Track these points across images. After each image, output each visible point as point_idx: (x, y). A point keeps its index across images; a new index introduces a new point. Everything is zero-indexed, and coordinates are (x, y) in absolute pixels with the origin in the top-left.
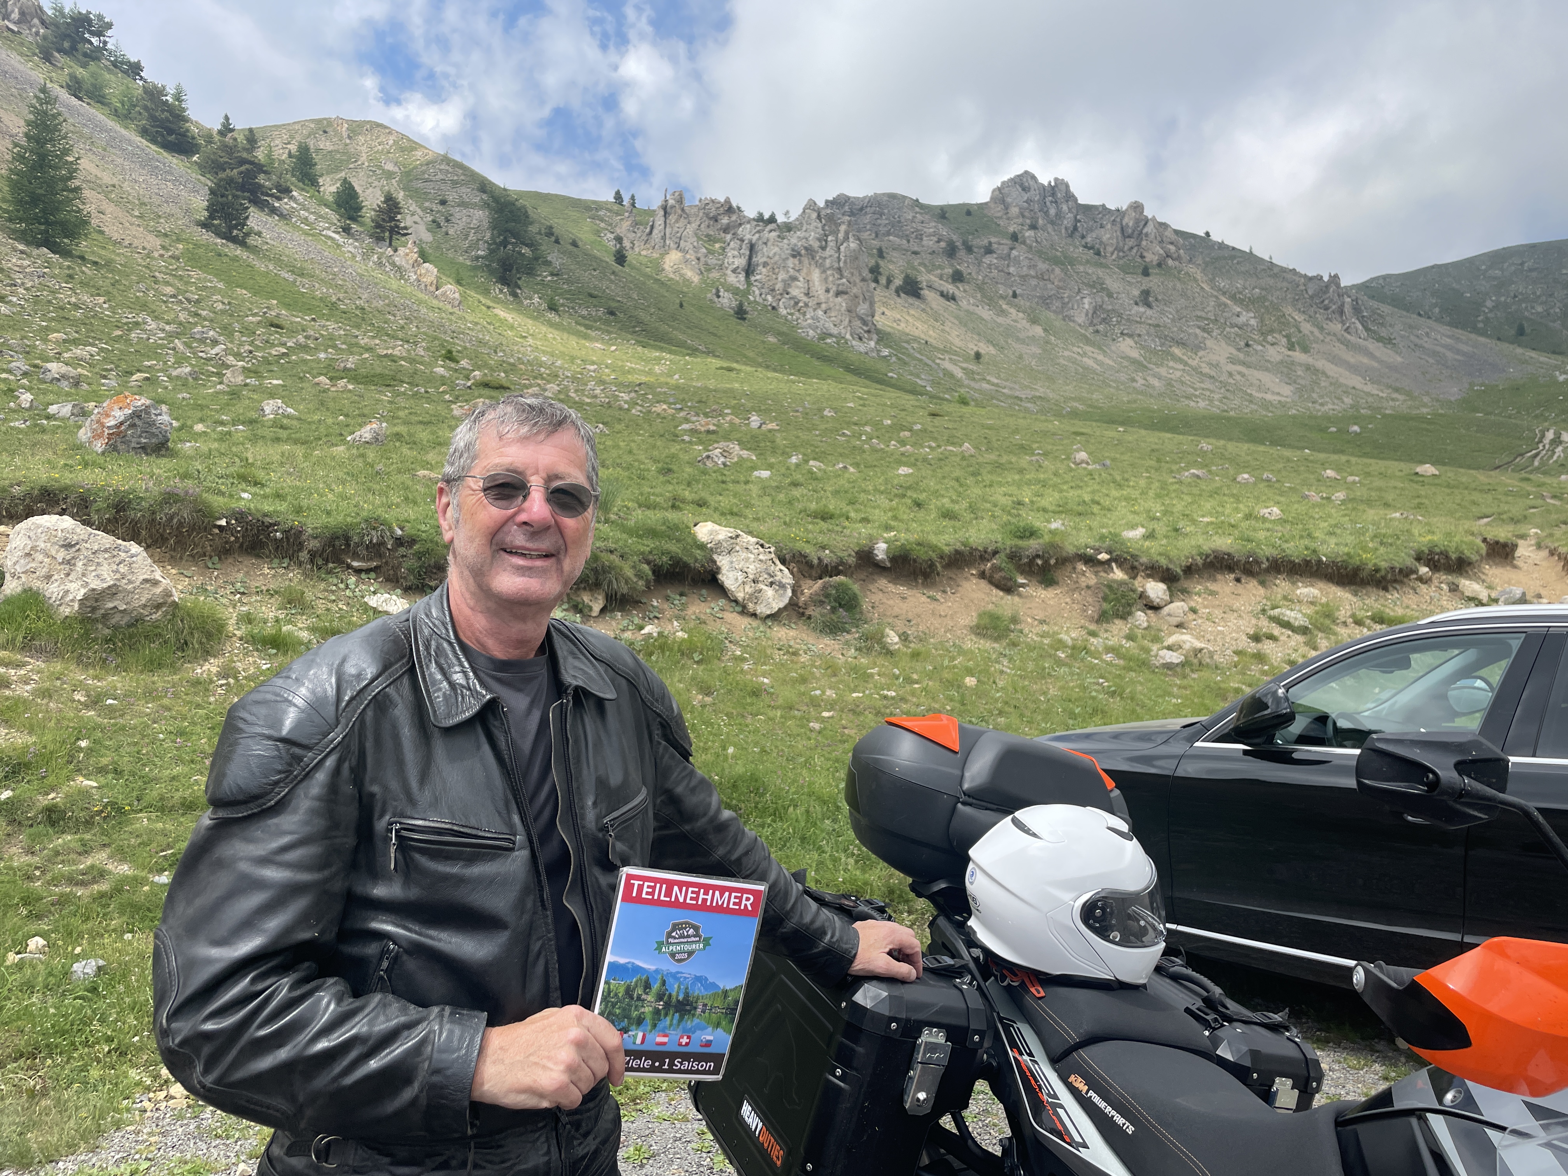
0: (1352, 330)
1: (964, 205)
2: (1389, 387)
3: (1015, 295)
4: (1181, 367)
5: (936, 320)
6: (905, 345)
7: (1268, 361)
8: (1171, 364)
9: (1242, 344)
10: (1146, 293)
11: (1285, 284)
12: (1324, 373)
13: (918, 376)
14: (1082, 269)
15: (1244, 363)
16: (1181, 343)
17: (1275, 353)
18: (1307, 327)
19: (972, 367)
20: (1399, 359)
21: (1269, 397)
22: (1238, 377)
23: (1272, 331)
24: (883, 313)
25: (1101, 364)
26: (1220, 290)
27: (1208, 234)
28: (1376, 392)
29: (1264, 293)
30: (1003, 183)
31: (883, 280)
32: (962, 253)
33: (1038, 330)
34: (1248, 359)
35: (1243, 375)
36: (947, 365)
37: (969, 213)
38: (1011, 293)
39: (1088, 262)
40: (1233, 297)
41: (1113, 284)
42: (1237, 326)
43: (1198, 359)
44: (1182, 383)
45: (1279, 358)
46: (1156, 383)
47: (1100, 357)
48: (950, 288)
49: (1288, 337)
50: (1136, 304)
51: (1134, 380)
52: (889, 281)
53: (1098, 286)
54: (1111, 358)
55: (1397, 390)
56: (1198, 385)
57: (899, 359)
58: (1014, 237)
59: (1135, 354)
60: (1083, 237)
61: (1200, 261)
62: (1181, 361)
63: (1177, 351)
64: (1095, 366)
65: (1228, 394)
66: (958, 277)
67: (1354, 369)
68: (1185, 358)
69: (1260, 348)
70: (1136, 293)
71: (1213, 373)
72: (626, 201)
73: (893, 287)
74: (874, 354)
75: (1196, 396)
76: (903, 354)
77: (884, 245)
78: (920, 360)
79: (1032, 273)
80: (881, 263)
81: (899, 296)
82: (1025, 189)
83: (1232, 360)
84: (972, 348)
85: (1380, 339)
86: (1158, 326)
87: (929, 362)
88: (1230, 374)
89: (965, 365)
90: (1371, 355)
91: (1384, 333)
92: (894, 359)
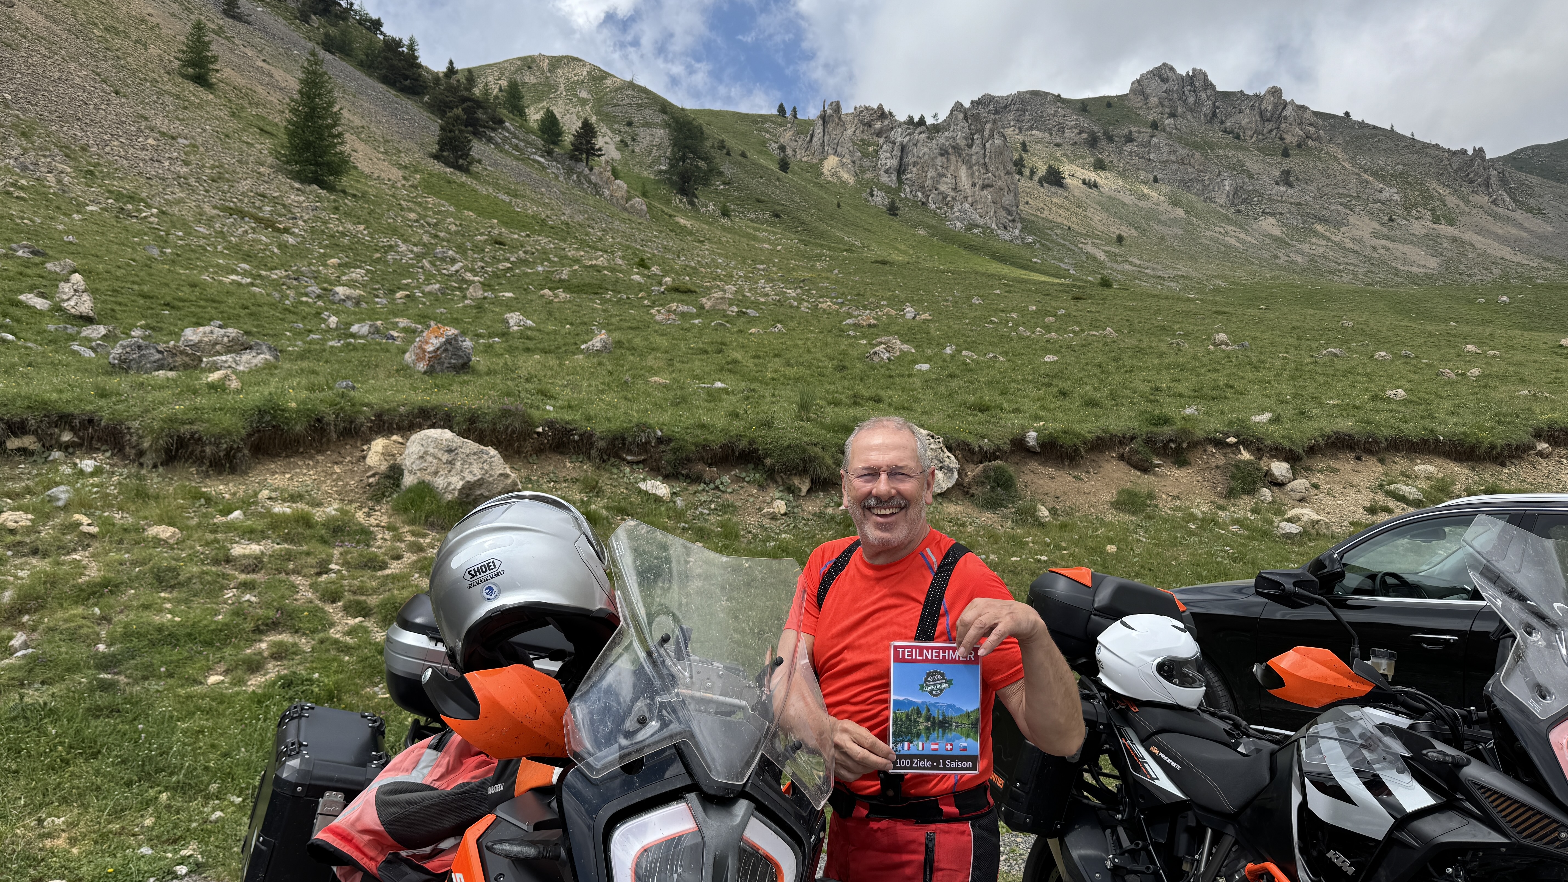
0: (1500, 202)
1: (1104, 97)
2: (1539, 256)
3: (1156, 180)
4: (1324, 243)
5: (1079, 207)
6: (1049, 232)
7: (1413, 235)
8: (1314, 240)
9: (1386, 218)
10: (1286, 174)
11: (1428, 159)
12: (1471, 244)
13: (1062, 261)
14: (1222, 152)
15: (1387, 238)
16: (1323, 220)
17: (1419, 227)
18: (1452, 201)
19: (1115, 249)
20: (1550, 229)
21: (1414, 269)
22: (1382, 251)
23: (1416, 205)
24: (1027, 203)
25: (1243, 242)
26: (1361, 167)
27: (1347, 114)
28: (1525, 262)
29: (1406, 169)
30: (1142, 76)
31: (1027, 172)
32: (1104, 143)
33: (1180, 212)
34: (1393, 233)
35: (1388, 249)
36: (1090, 249)
37: (1109, 105)
38: (1152, 177)
39: (1227, 146)
40: (1375, 174)
41: (1253, 165)
42: (1380, 202)
43: (1340, 234)
44: (1326, 258)
45: (1424, 231)
46: (1299, 259)
47: (1243, 236)
48: (1091, 176)
49: (1433, 210)
50: (1277, 184)
51: (1276, 257)
52: (1033, 173)
53: (1238, 168)
54: (1252, 236)
55: (1548, 259)
56: (1342, 260)
57: (1043, 245)
58: (1154, 125)
59: (1277, 232)
60: (1222, 122)
61: (1341, 140)
62: (1323, 237)
63: (1319, 228)
64: (1237, 244)
65: (1373, 269)
66: (1099, 166)
67: (1503, 240)
68: (1328, 234)
69: (1404, 222)
70: (1277, 173)
71: (1356, 248)
72: (789, 114)
73: (1036, 178)
74: (1019, 242)
75: (1340, 271)
76: (1047, 240)
77: (1027, 139)
78: (1064, 245)
79: (1173, 158)
80: (1025, 156)
81: (1042, 186)
82: (1164, 80)
83: (1376, 235)
84: (1115, 231)
85: (1529, 210)
86: (1299, 204)
87: (1073, 247)
88: (1374, 249)
89: (1107, 248)
90: (1520, 226)
91: (1533, 203)
92: (1038, 245)
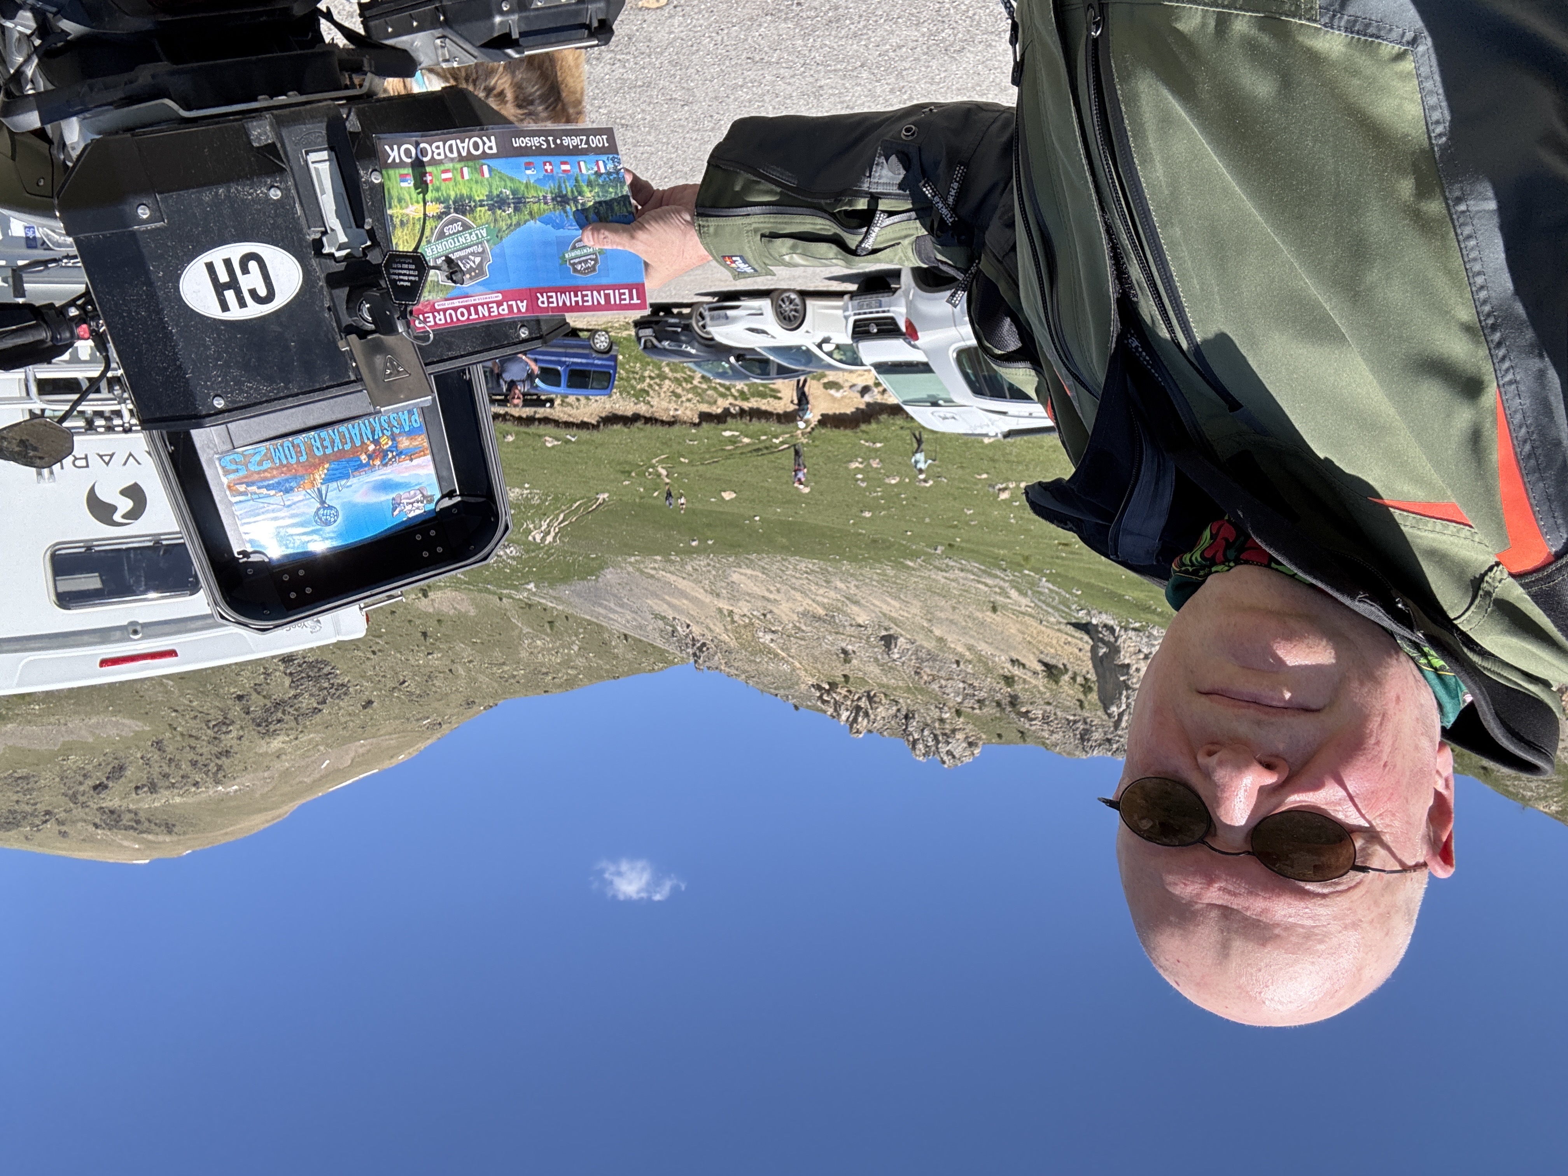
0: (685, 626)
2: (658, 580)
3: (958, 662)
4: (819, 598)
5: (1030, 643)
6: (1061, 620)
7: (748, 601)
8: (826, 601)
9: (769, 616)
10: (847, 661)
11: (736, 665)
12: (706, 591)
13: (1050, 590)
14: (901, 683)
15: (768, 600)
16: (817, 618)
17: (743, 608)
18: (718, 629)
19: (1000, 599)
20: (649, 601)
21: (749, 572)
22: (772, 588)
23: (745, 627)
24: (1080, 650)
25: (884, 601)
26: (787, 662)
28: (668, 575)
29: (752, 658)
31: (1079, 680)
32: (1005, 701)
33: (938, 632)
34: (765, 603)
35: (768, 590)
36: (1024, 601)
37: (998, 736)
38: (962, 666)
39: (895, 689)
40: (776, 655)
41: (874, 670)
42: (773, 632)
43: (804, 604)
44: (817, 584)
45: (741, 604)
46: (840, 585)
47: (885, 607)
48: (1017, 671)
49: (733, 622)
50: (854, 652)
51: (857, 587)
52: (1074, 679)
53: (887, 669)
54: (876, 606)
55: (652, 576)
56: (805, 582)
57: (1069, 608)
58: (958, 713)
59: (855, 609)
60: (899, 710)
61: (803, 686)
62: (818, 603)
63: (821, 612)
64: (889, 599)
65: (781, 574)
66: (1009, 680)
67: (683, 594)
68: (815, 605)
69: (755, 613)
70: (854, 662)
71: (793, 592)
73: (1070, 674)
74: (1093, 612)
75: (807, 573)
76: (1064, 612)
77: (1079, 711)
78: (1048, 605)
79: (943, 682)
80: (1082, 697)
82: (948, 754)
83: (776, 603)
84: (997, 618)
85: (663, 618)
86: (837, 633)
87: (1040, 604)
88: (778, 591)
89: (1008, 601)
90: (669, 604)
91: (660, 623)
92: (1074, 607)
